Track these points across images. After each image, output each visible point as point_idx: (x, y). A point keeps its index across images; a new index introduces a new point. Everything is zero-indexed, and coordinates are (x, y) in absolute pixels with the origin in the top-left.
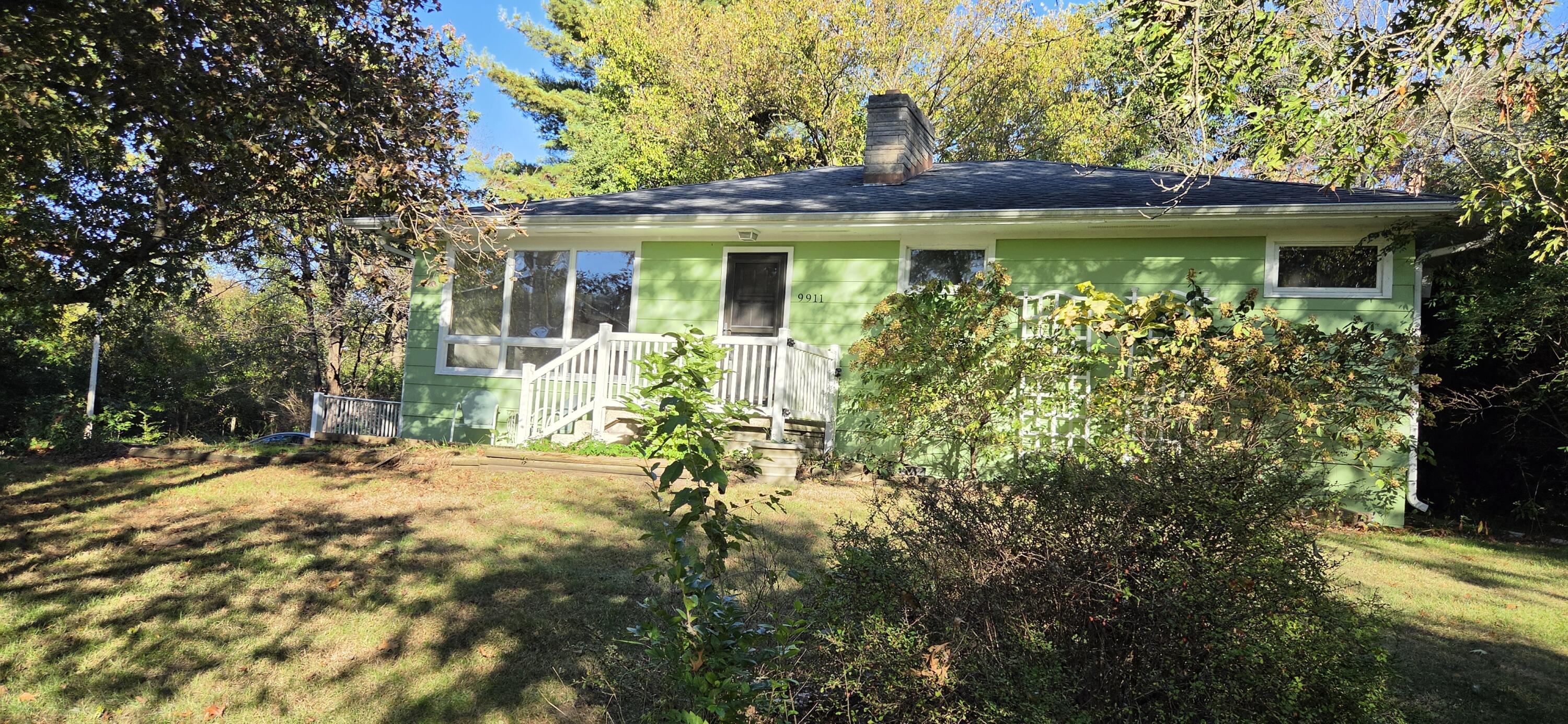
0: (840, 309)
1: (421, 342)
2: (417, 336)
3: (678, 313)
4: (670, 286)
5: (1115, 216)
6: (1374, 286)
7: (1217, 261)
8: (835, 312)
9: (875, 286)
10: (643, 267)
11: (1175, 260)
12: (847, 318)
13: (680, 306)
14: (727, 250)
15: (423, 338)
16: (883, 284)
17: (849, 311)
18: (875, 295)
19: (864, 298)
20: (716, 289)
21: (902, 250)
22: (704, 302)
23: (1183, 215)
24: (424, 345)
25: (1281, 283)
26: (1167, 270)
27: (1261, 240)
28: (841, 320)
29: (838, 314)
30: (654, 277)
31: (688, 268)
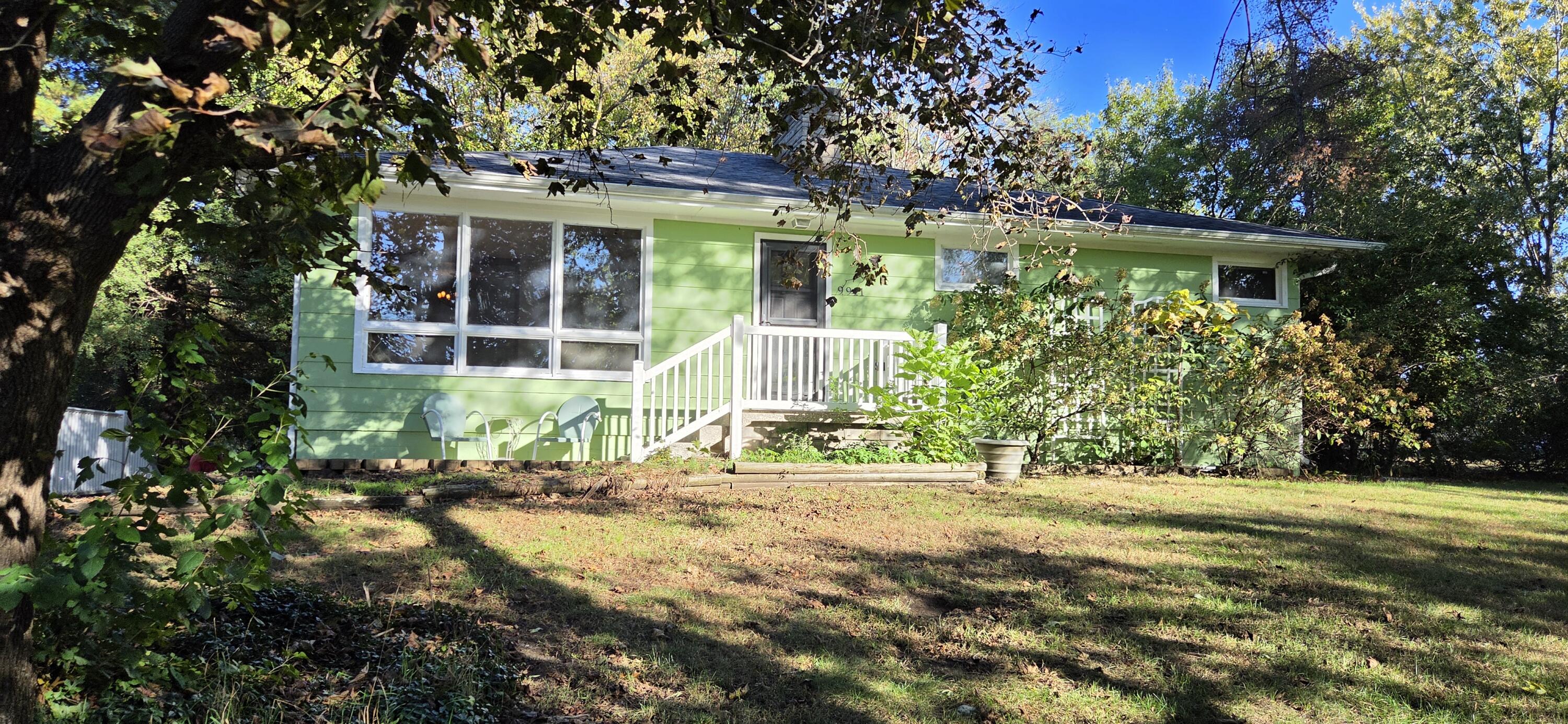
0: (879, 304)
1: (323, 331)
2: (314, 322)
3: (703, 304)
4: (691, 273)
5: (1144, 233)
6: (1274, 298)
7: (1180, 274)
8: (875, 308)
9: (913, 283)
10: (657, 250)
11: (1154, 271)
12: (887, 313)
13: (704, 296)
14: (759, 236)
15: (327, 324)
16: (920, 281)
17: (889, 307)
18: (913, 292)
19: (903, 294)
20: (747, 279)
21: (938, 249)
22: (734, 290)
23: (1193, 236)
24: (329, 334)
25: (1220, 295)
26: (1148, 280)
27: (1209, 259)
28: (881, 316)
29: (878, 309)
30: (669, 262)
31: (711, 254)
